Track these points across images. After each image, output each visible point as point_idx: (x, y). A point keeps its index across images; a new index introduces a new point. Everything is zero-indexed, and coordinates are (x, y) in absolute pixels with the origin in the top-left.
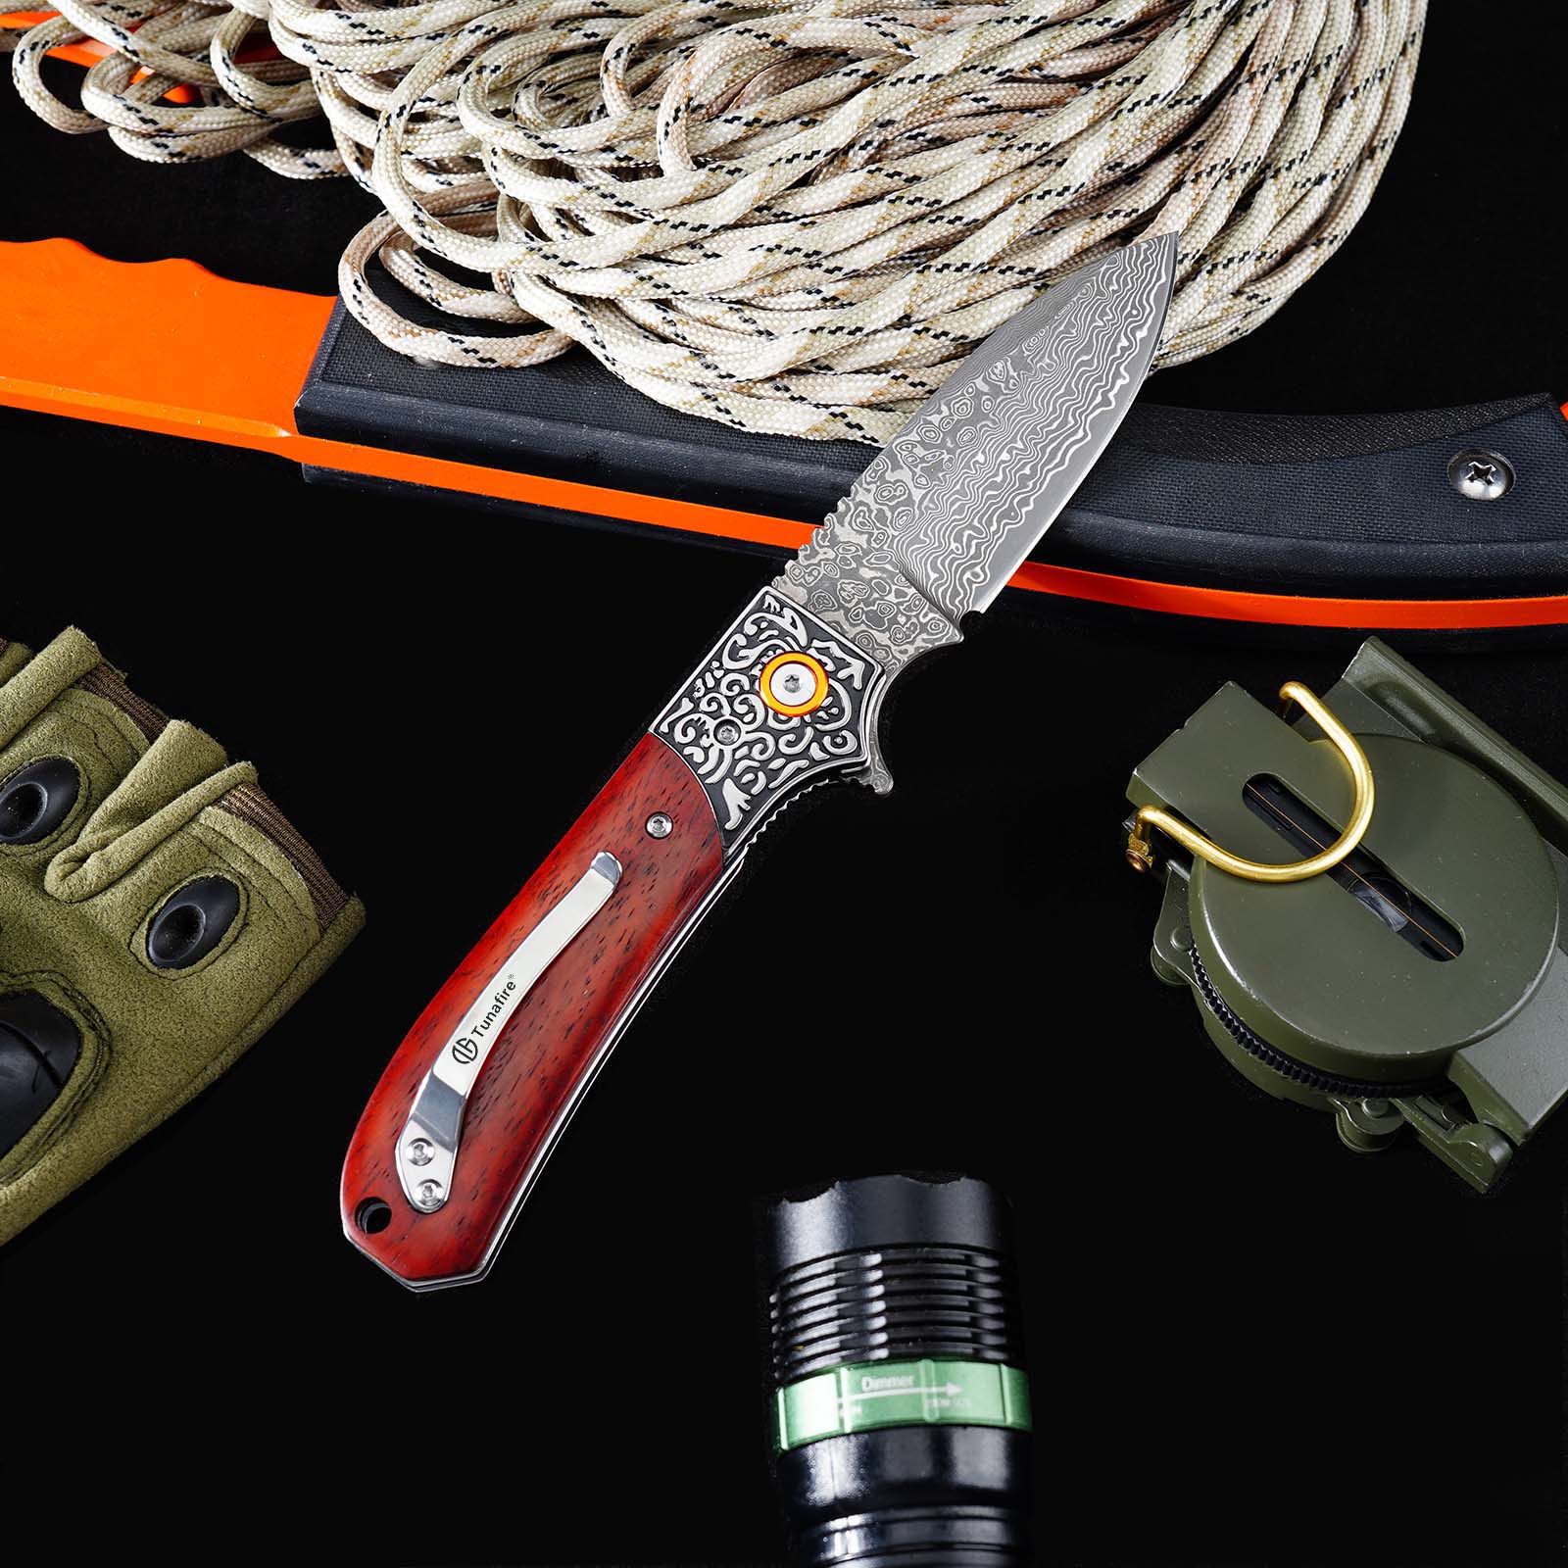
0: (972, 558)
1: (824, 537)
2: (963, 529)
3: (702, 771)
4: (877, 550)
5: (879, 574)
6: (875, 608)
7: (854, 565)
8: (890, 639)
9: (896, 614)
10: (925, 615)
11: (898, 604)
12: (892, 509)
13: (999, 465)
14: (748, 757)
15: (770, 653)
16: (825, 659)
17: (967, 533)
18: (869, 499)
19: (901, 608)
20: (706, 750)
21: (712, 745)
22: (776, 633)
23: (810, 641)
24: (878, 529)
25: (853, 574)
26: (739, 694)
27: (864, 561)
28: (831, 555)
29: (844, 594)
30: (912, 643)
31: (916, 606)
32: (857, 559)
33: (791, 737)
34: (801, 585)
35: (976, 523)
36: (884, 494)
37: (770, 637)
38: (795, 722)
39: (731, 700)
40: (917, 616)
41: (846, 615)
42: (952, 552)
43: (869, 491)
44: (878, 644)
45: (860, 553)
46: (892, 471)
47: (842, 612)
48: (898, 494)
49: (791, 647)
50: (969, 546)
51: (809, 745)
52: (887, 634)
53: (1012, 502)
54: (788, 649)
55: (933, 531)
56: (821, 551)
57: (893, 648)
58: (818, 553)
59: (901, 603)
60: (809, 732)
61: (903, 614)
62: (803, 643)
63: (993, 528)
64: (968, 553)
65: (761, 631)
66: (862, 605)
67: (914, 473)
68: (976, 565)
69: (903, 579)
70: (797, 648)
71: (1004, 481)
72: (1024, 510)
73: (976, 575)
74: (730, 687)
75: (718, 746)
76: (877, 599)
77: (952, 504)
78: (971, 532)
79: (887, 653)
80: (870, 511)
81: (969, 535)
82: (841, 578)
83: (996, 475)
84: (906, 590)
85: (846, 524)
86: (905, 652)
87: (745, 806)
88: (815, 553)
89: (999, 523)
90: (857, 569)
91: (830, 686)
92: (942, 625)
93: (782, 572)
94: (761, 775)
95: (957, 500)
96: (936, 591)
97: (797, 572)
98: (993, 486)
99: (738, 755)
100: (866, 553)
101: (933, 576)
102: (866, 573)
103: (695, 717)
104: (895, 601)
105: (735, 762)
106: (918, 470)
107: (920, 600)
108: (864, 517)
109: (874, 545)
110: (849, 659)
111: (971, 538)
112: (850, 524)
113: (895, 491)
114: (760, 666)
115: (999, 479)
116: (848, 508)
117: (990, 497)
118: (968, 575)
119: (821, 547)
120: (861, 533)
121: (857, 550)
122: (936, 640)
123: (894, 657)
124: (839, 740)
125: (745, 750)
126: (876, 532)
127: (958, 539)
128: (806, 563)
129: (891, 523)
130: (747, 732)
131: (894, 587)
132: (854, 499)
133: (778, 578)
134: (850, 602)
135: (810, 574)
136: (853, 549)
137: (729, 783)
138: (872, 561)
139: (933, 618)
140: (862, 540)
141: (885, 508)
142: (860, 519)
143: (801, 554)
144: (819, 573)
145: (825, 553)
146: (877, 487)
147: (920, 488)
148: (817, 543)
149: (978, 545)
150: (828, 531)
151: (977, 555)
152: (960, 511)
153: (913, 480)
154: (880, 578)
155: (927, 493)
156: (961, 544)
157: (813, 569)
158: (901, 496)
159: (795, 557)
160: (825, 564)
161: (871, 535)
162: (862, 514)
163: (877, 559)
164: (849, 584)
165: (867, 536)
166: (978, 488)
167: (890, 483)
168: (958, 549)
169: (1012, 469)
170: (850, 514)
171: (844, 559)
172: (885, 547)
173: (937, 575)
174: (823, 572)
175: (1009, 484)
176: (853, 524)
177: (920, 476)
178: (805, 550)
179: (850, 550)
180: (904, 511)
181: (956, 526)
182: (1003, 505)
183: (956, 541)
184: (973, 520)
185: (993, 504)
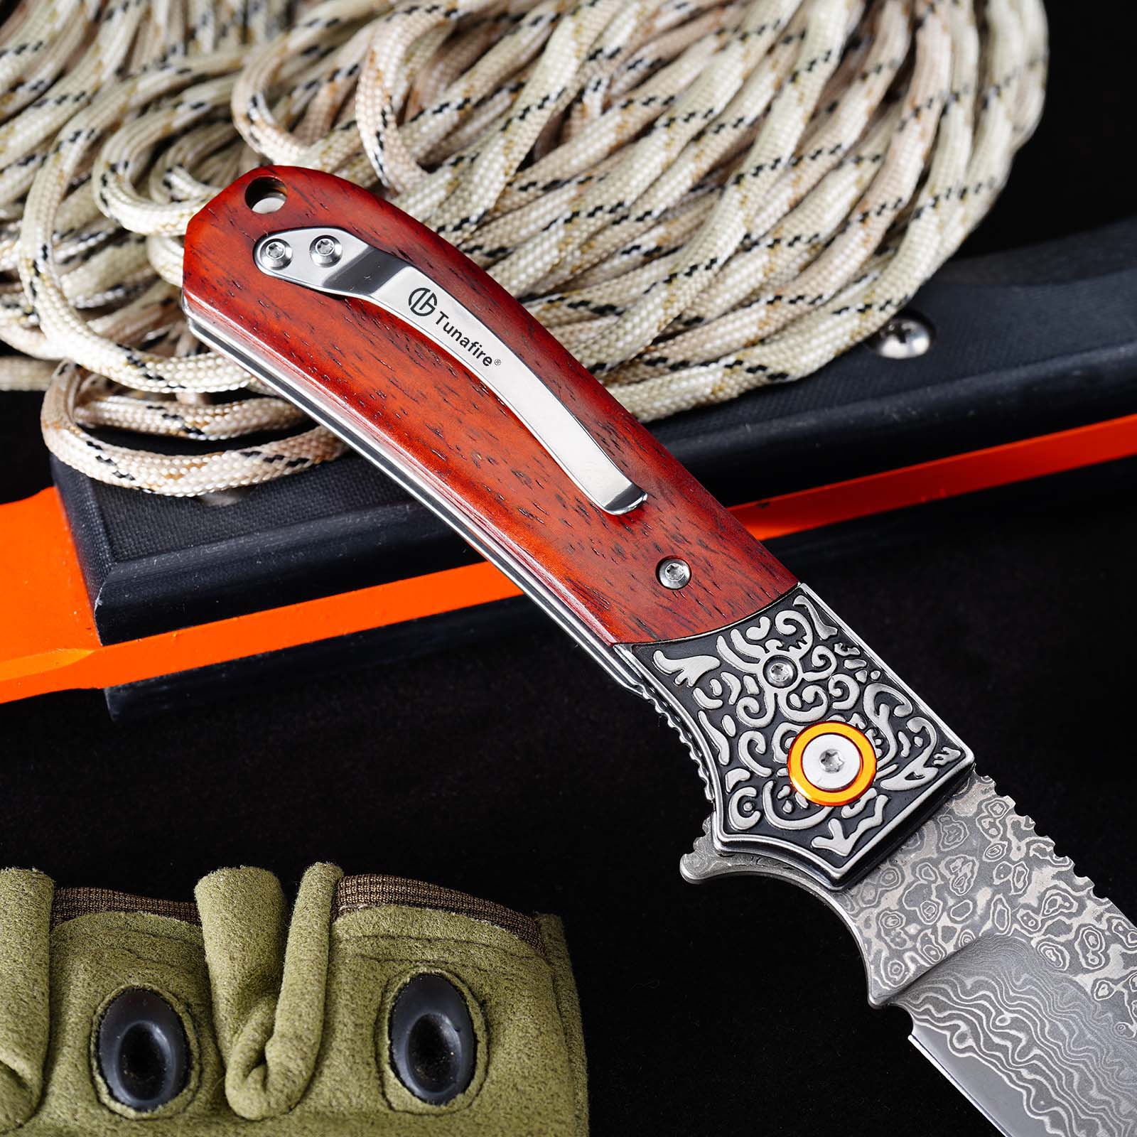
0: (988, 1039)
1: (1043, 852)
2: (1028, 1032)
3: (735, 635)
4: (1014, 915)
5: (979, 911)
6: (933, 897)
7: (997, 882)
8: (888, 909)
9: (920, 923)
10: (913, 960)
11: (934, 928)
12: (1069, 945)
13: (1114, 1097)
14: (743, 693)
15: (879, 742)
16: (859, 807)
17: (1021, 1035)
18: (1087, 917)
19: (929, 931)
20: (761, 643)
21: (767, 651)
22: (905, 753)
23: (887, 793)
24: (1043, 922)
25: (984, 878)
26: (830, 696)
27: (1001, 896)
28: (1015, 856)
29: (959, 863)
30: (879, 936)
31: (928, 950)
32: (1005, 888)
33: (761, 748)
34: (980, 811)
35: (1036, 1051)
36: (1091, 938)
37: (900, 746)
38: (780, 756)
39: (823, 683)
40: (914, 949)
41: (929, 860)
42: (999, 1013)
43: (1099, 918)
44: (882, 894)
45: (1012, 892)
46: (1123, 955)
47: (935, 856)
48: (1090, 956)
49: (882, 768)
50: (1004, 1036)
51: (747, 769)
52: (895, 907)
53: (1058, 1104)
54: (880, 764)
55: (1030, 992)
56: (1023, 844)
57: (876, 911)
58: (1020, 839)
59: (935, 932)
60: (764, 772)
61: (920, 931)
62: (886, 784)
63: (1025, 1073)
64: (993, 1033)
65: (911, 735)
66: (940, 882)
67: (1116, 982)
68: (977, 1040)
69: (968, 941)
70: (879, 775)
71: (1091, 1099)
72: (1046, 1120)
73: (962, 1038)
74: (839, 684)
75: (766, 657)
76: (945, 902)
77: (1067, 1026)
78: (1024, 1043)
79: (870, 902)
80: (1070, 916)
81: (1020, 1040)
82: (982, 862)
83: (1100, 1090)
84: (953, 941)
85: (1056, 882)
86: (867, 924)
87: (680, 678)
88: (1020, 835)
89: (1032, 1082)
90: (991, 885)
91: (822, 807)
92: (897, 978)
93: (1001, 791)
94: (718, 703)
95: (1072, 1033)
96: (947, 982)
97: (998, 809)
98: (1085, 1083)
99: (748, 680)
100: (1012, 901)
101: (969, 983)
102: (983, 896)
103: (809, 638)
104: (939, 925)
105: (739, 675)
106: (1119, 987)
107: (936, 956)
108: (1061, 906)
109: (1022, 912)
110: (854, 837)
111: (1016, 1041)
112: (1055, 887)
113: (1094, 953)
114: (862, 726)
115: (1094, 1093)
116: (1077, 888)
117: (1070, 1075)
118: (964, 1027)
119: (1028, 845)
120: (1041, 898)
121: (1016, 890)
122: (877, 967)
123: (862, 909)
124: (748, 807)
125: (752, 688)
126: (1039, 918)
127: (1016, 1024)
128: (1009, 822)
129: (1049, 940)
130: (776, 695)
131: (959, 927)
132: (1089, 898)
133: (993, 784)
134: (947, 867)
135: (992, 825)
136: (1020, 885)
137: (714, 663)
138: (1000, 907)
139: (907, 969)
140: (1031, 898)
141: (1071, 936)
142: (1060, 900)
143: (1023, 819)
144: (993, 837)
145: (1019, 849)
146: (1103, 931)
147: (1094, 985)
148: (1035, 842)
149: (1003, 1049)
150: (1048, 858)
151: (990, 1045)
152: (1055, 1032)
153: (1106, 979)
154: (974, 912)
155: (1086, 993)
156: (1009, 1027)
157: (998, 830)
158: (1086, 958)
159: (1019, 810)
160: (1003, 846)
161: (1036, 911)
162: (1067, 904)
163: (1001, 913)
164: (972, 872)
165: (1036, 906)
166: (1084, 1063)
167: (1107, 948)
168: (1002, 1021)
169: (1107, 1114)
170: (1069, 889)
171: (1007, 871)
172: (1016, 926)
173: (969, 987)
174: (993, 841)
175: (1086, 1105)
176: (1055, 891)
177: (1111, 990)
178: (1027, 825)
179: (1018, 881)
180: (1064, 959)
181: (1035, 1024)
182: (1057, 1093)
183: (1014, 1020)
184: (1041, 1049)
185: (1060, 1078)
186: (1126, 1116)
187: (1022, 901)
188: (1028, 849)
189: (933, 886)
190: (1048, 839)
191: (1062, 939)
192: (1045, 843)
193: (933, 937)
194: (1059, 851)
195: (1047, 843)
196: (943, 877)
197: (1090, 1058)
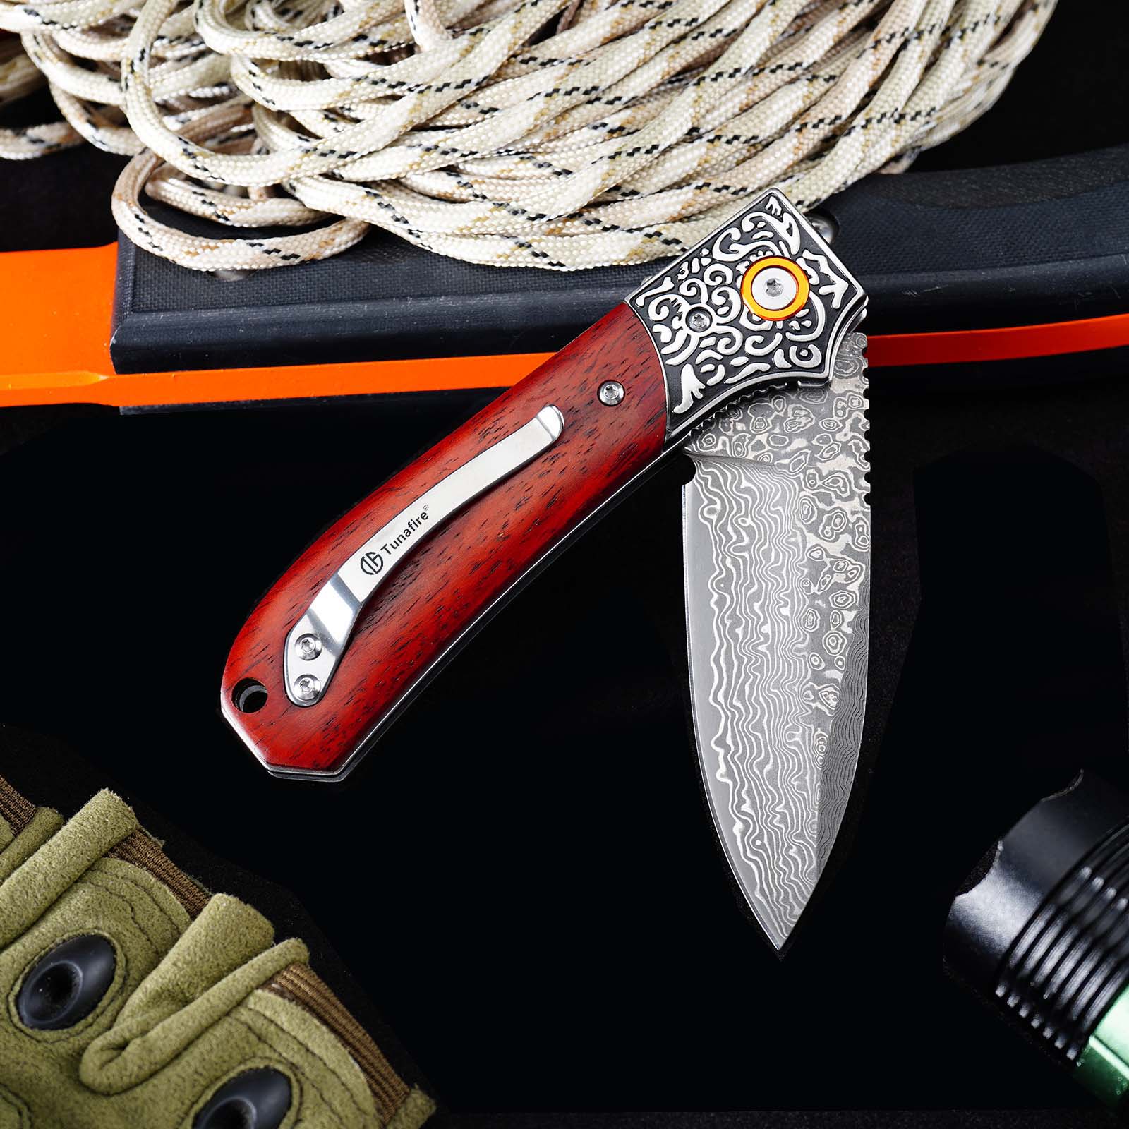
0: (725, 524)
1: (858, 449)
2: (752, 540)
4: (806, 469)
5: (788, 450)
6: (769, 420)
7: (814, 442)
9: (748, 427)
10: (724, 443)
11: (753, 436)
12: (822, 512)
13: (765, 617)
17: (747, 540)
18: (847, 507)
19: (748, 436)
24: (819, 487)
25: (809, 434)
27: (809, 452)
28: (839, 437)
29: (803, 413)
31: (738, 446)
32: (815, 450)
34: (844, 395)
35: (746, 554)
36: (838, 520)
38: (766, 325)
40: (731, 438)
41: (787, 397)
42: (746, 515)
43: (854, 513)
45: (818, 456)
46: (848, 545)
47: (793, 397)
48: (828, 529)
50: (736, 531)
53: (731, 594)
55: (775, 520)
56: (851, 434)
58: (852, 429)
59: (751, 439)
61: (743, 431)
63: (728, 561)
64: (732, 524)
65: (756, 230)
66: (781, 414)
67: (828, 556)
68: (719, 520)
69: (766, 460)
71: (751, 608)
72: (716, 596)
73: (712, 511)
76: (774, 428)
77: (777, 556)
78: (743, 544)
80: (838, 497)
81: (743, 540)
82: (817, 424)
83: (762, 607)
84: (757, 453)
85: (849, 472)
88: (854, 428)
89: (728, 569)
90: (809, 441)
92: (705, 446)
93: (867, 394)
95: (777, 561)
96: (732, 473)
97: (855, 403)
98: (757, 597)
100: (813, 460)
101: (745, 484)
102: (799, 443)
104: (758, 438)
106: (827, 560)
107: (739, 453)
108: (838, 487)
109: (813, 471)
111: (740, 539)
112: (846, 474)
113: (832, 529)
115: (756, 606)
116: (857, 485)
117: (752, 584)
118: (718, 507)
119: (853, 437)
120: (830, 473)
121: (822, 456)
126: (819, 483)
127: (749, 529)
128: (854, 415)
129: (813, 499)
131: (768, 448)
132: (860, 497)
133: (867, 386)
134: (794, 410)
135: (843, 409)
136: (826, 455)
138: (802, 457)
139: (716, 446)
140: (825, 469)
141: (828, 508)
142: (841, 483)
143: (864, 420)
144: (837, 415)
145: (846, 435)
146: (849, 521)
147: (814, 547)
148: (859, 439)
149: (729, 537)
150: (858, 454)
151: (724, 529)
152: (767, 554)
153: (825, 549)
154: (785, 447)
155: (804, 547)
156: (744, 528)
157: (844, 415)
158: (824, 528)
159: (867, 414)
160: (838, 426)
161: (821, 478)
162: (843, 489)
163: (800, 461)
164: (806, 425)
165: (824, 474)
166: (767, 585)
167: (841, 533)
168: (743, 521)
169: (753, 623)
170: (853, 482)
171: (826, 441)
172: (801, 476)
173: (742, 486)
174: (835, 418)
175: (745, 608)
176: (843, 476)
177: (821, 557)
178: (864, 426)
179: (828, 452)
180: (811, 517)
181: (760, 539)
182: (736, 587)
183: (750, 526)
184: (750, 555)
185: (745, 581)
186: (762, 634)
187: (819, 465)
188: (851, 440)
189: (776, 413)
190: (868, 444)
191: (821, 506)
192: (864, 444)
193: (747, 441)
194: (868, 457)
195: (866, 446)
196: (786, 413)
197: (773, 584)
